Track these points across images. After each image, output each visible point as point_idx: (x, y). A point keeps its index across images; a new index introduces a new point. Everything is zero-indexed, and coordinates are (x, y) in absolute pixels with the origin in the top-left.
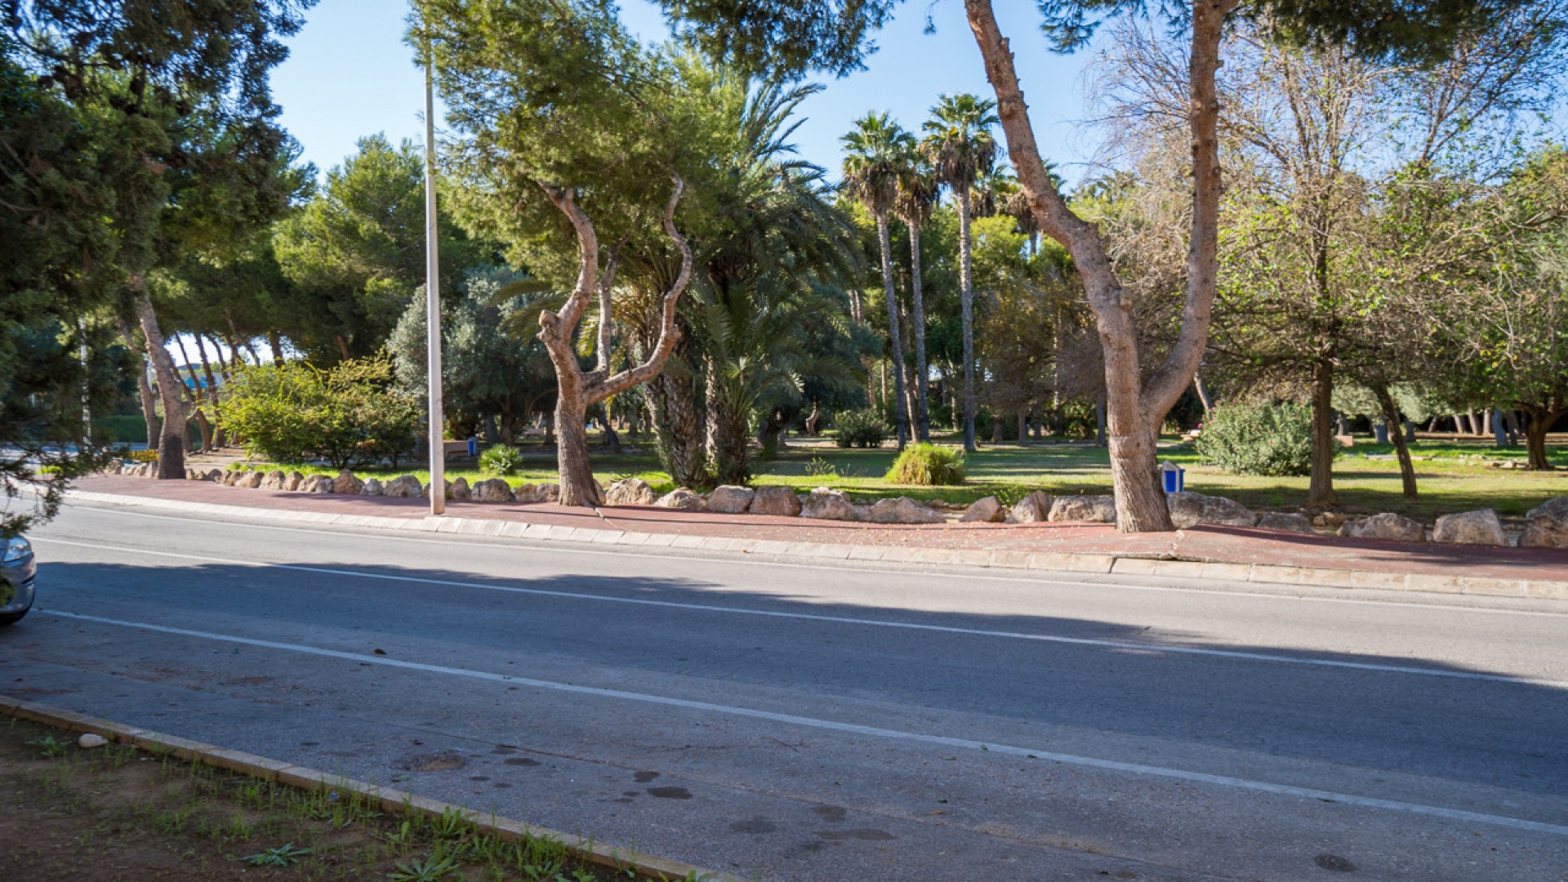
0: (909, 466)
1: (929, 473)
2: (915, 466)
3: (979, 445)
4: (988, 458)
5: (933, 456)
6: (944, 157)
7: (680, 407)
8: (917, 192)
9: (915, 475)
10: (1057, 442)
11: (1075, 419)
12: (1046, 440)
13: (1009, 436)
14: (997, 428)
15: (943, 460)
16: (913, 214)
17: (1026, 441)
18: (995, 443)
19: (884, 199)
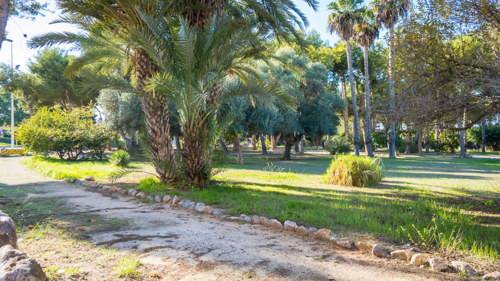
0: (337, 171)
1: (350, 177)
2: (340, 171)
3: (398, 155)
4: (402, 162)
5: (354, 164)
6: (380, 10)
7: (152, 123)
8: (367, 31)
9: (341, 178)
10: (437, 155)
11: (446, 144)
12: (432, 154)
13: (414, 151)
14: (407, 147)
15: (364, 167)
16: (365, 43)
17: (422, 154)
18: (406, 154)
19: (348, 32)
